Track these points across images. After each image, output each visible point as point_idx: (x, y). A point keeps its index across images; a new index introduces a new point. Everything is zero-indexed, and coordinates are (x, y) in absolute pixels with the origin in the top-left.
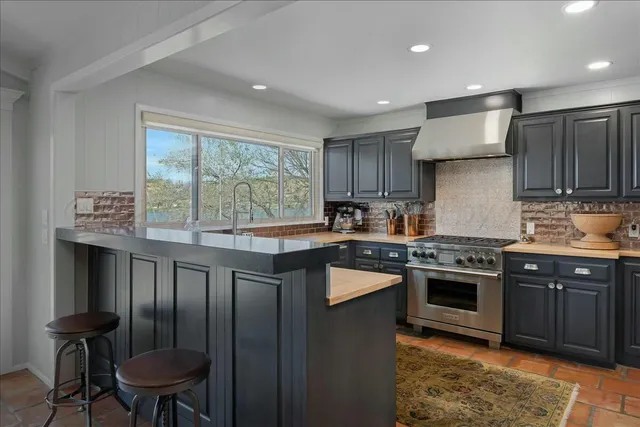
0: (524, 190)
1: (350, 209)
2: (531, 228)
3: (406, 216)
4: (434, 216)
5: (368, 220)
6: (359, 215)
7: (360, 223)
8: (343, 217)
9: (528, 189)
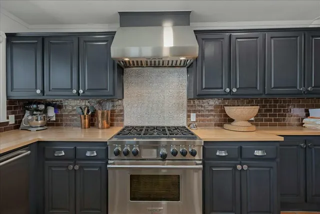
0: (202, 89)
1: (42, 107)
2: (193, 117)
3: (100, 112)
4: (122, 111)
5: (62, 116)
6: (51, 112)
7: (54, 119)
8: (32, 114)
9: (205, 88)
